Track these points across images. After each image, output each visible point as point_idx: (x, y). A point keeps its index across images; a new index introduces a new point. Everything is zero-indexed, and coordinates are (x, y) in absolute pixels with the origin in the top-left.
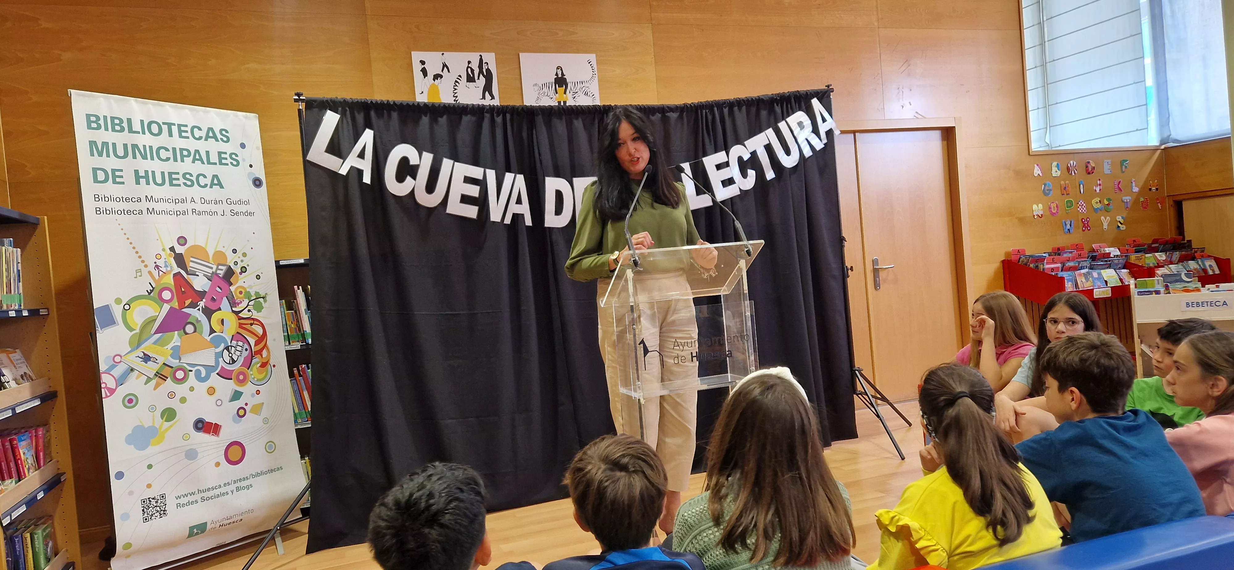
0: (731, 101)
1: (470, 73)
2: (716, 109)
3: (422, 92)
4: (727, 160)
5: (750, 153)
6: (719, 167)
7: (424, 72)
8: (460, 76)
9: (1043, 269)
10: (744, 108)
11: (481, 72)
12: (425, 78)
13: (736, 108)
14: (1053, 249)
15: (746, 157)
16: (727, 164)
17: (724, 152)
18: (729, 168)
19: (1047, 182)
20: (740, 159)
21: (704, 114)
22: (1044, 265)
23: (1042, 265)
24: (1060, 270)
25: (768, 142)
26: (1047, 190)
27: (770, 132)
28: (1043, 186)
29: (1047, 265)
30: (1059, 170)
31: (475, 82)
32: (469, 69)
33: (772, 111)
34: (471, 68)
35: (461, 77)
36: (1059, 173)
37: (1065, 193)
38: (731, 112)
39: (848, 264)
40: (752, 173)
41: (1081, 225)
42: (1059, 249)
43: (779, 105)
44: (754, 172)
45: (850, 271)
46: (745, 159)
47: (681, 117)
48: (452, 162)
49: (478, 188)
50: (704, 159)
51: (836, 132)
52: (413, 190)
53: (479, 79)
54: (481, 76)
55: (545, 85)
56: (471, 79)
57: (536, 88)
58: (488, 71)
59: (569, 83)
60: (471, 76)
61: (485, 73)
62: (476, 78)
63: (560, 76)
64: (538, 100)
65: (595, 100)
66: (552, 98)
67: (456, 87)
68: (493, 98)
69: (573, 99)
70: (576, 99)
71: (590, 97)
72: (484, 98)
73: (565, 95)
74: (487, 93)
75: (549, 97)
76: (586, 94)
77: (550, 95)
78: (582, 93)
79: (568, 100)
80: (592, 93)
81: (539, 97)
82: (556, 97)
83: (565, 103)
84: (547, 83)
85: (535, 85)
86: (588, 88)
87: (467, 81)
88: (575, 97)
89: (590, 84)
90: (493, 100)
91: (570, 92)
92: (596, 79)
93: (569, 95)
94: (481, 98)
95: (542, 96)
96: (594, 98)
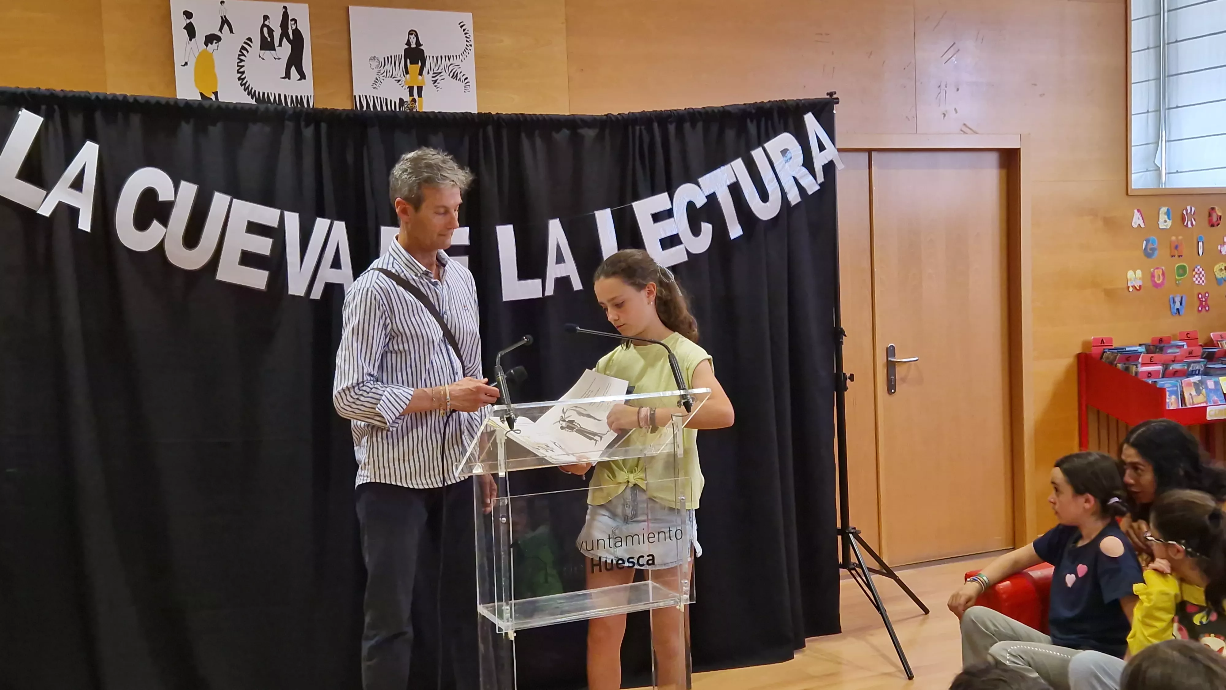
0: (680, 112)
1: (266, 35)
2: (656, 125)
3: (186, 64)
4: (669, 207)
5: (707, 197)
6: (657, 217)
7: (191, 30)
8: (250, 39)
9: (1136, 373)
10: (700, 125)
11: (284, 34)
12: (191, 40)
13: (687, 126)
14: (1153, 340)
15: (700, 201)
16: (669, 214)
17: (666, 194)
18: (672, 219)
19: (1153, 237)
20: (691, 205)
21: (638, 133)
22: (1137, 367)
23: (1135, 367)
24: (1161, 376)
25: (735, 180)
26: (1151, 249)
27: (738, 164)
28: (1145, 242)
29: (1142, 367)
30: (1169, 219)
31: (274, 50)
32: (265, 30)
34: (268, 27)
35: (251, 41)
36: (1169, 223)
37: (1176, 256)
38: (680, 130)
39: (847, 370)
40: (707, 228)
41: (1197, 303)
42: (1161, 340)
44: (710, 226)
45: (848, 381)
46: (698, 205)
47: (600, 137)
48: (228, 198)
49: (270, 241)
50: (635, 205)
51: (840, 166)
52: (162, 242)
53: (280, 45)
54: (285, 40)
55: (388, 60)
56: (267, 45)
57: (375, 64)
58: (297, 33)
59: (428, 57)
60: (269, 40)
61: (291, 37)
62: (276, 43)
63: (413, 45)
64: (377, 82)
65: (468, 87)
66: (399, 81)
67: (242, 57)
68: (303, 76)
69: (434, 83)
70: (438, 83)
71: (462, 81)
72: (288, 76)
73: (420, 77)
74: (293, 69)
75: (395, 79)
76: (455, 76)
77: (396, 76)
78: (448, 74)
79: (424, 85)
80: (464, 75)
81: (378, 79)
82: (406, 79)
83: (420, 89)
84: (391, 57)
85: (373, 58)
86: (458, 67)
87: (261, 49)
88: (436, 81)
89: (462, 61)
90: (303, 80)
91: (428, 73)
92: (472, 52)
93: (427, 77)
94: (284, 76)
95: (384, 76)
96: (467, 84)
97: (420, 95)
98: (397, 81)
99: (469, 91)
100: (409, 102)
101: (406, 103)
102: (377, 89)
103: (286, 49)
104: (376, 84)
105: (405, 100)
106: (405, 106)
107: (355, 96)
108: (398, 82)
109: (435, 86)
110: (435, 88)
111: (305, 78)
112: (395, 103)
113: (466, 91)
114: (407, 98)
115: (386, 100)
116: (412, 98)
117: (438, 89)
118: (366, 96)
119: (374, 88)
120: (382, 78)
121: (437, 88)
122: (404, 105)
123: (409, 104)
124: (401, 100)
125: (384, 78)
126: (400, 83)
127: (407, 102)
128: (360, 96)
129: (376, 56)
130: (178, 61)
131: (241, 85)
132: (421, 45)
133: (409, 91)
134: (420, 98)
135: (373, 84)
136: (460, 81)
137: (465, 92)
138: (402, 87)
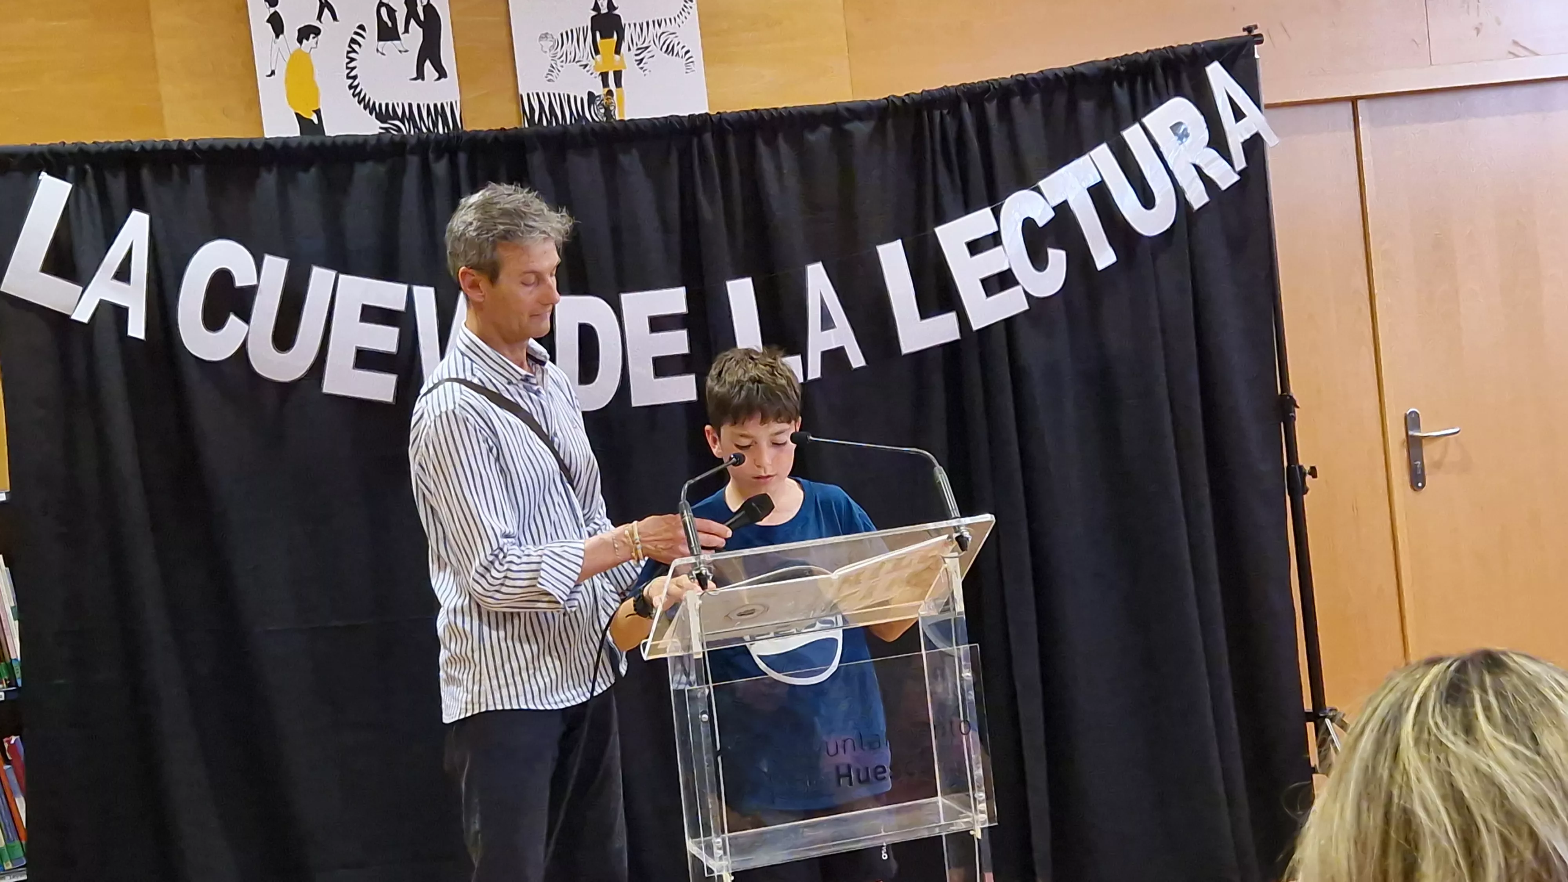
0: (1003, 82)
1: (385, 17)
2: (965, 106)
3: (273, 73)
4: (995, 229)
5: (1054, 208)
6: (975, 247)
7: (276, 24)
8: (361, 27)
10: (1037, 97)
11: (412, 14)
12: (277, 36)
13: (1016, 100)
15: (1043, 215)
16: (995, 239)
17: (988, 210)
18: (1000, 248)
20: (1028, 224)
21: (937, 120)
25: (1099, 179)
27: (1103, 153)
31: (399, 39)
32: (384, 11)
33: (1107, 101)
34: (388, 6)
35: (364, 30)
38: (1005, 112)
39: (1304, 461)
40: (1057, 258)
43: (1125, 85)
44: (1062, 254)
45: (1308, 478)
46: (1041, 223)
47: (880, 131)
48: (333, 273)
49: (396, 330)
50: (938, 230)
51: (1271, 140)
52: (244, 344)
53: (406, 30)
54: (412, 22)
55: (568, 35)
56: (387, 33)
57: (547, 44)
58: (429, 9)
59: (627, 26)
60: (390, 24)
61: (422, 18)
62: (401, 28)
63: (604, 10)
64: (552, 72)
65: (691, 64)
66: (586, 66)
67: (352, 55)
68: (442, 74)
69: (638, 64)
70: (645, 64)
71: (681, 56)
72: (420, 75)
73: (617, 57)
74: (428, 64)
75: (579, 64)
76: (670, 50)
77: (581, 59)
78: (659, 48)
79: (625, 68)
80: (683, 47)
81: (554, 65)
82: (596, 62)
83: (618, 75)
84: (572, 31)
85: (545, 36)
86: (674, 35)
87: (380, 39)
88: (642, 60)
89: (679, 26)
90: (443, 80)
91: (629, 49)
92: (694, 12)
93: (628, 56)
94: (415, 75)
95: (562, 62)
96: (690, 60)
97: (618, 84)
98: (582, 67)
99: (693, 71)
100: (602, 97)
101: (598, 99)
102: (553, 81)
103: (415, 36)
104: (551, 75)
105: (596, 94)
106: (598, 103)
107: (522, 96)
108: (585, 68)
109: (642, 68)
110: (641, 71)
111: (445, 76)
112: (582, 100)
113: (688, 71)
114: (599, 91)
115: (569, 96)
116: (606, 90)
117: (646, 72)
118: (538, 95)
119: (549, 80)
120: (559, 64)
121: (644, 71)
122: (596, 101)
123: (603, 100)
124: (590, 94)
125: (563, 64)
126: (587, 68)
127: (599, 96)
128: (528, 95)
129: (550, 33)
130: (262, 71)
131: (354, 96)
132: (615, 9)
133: (603, 80)
134: (619, 89)
135: (548, 74)
136: (679, 56)
137: (687, 73)
138: (592, 74)
